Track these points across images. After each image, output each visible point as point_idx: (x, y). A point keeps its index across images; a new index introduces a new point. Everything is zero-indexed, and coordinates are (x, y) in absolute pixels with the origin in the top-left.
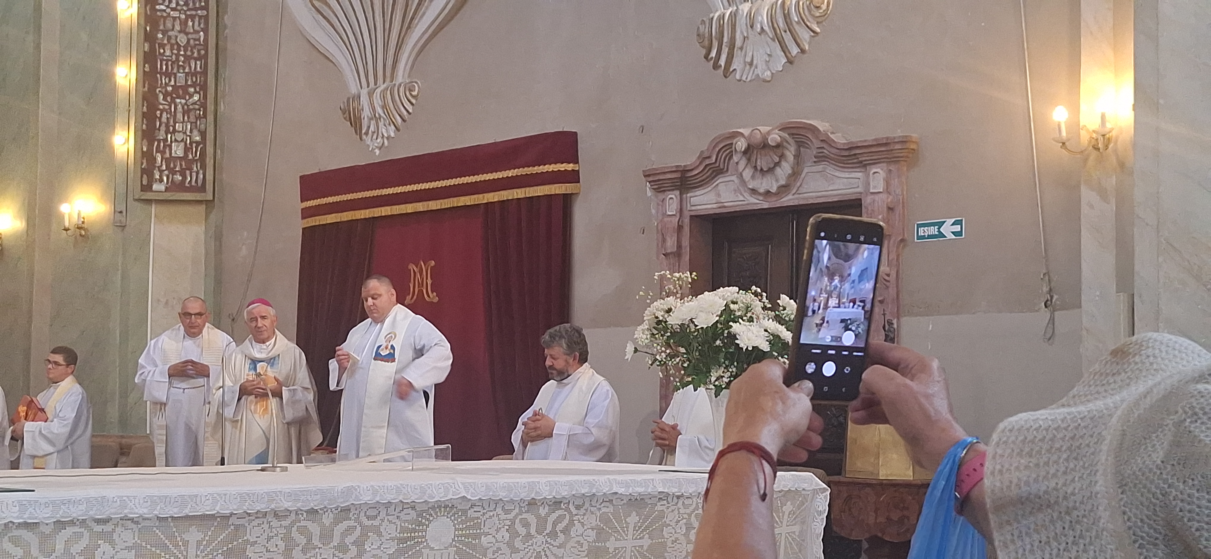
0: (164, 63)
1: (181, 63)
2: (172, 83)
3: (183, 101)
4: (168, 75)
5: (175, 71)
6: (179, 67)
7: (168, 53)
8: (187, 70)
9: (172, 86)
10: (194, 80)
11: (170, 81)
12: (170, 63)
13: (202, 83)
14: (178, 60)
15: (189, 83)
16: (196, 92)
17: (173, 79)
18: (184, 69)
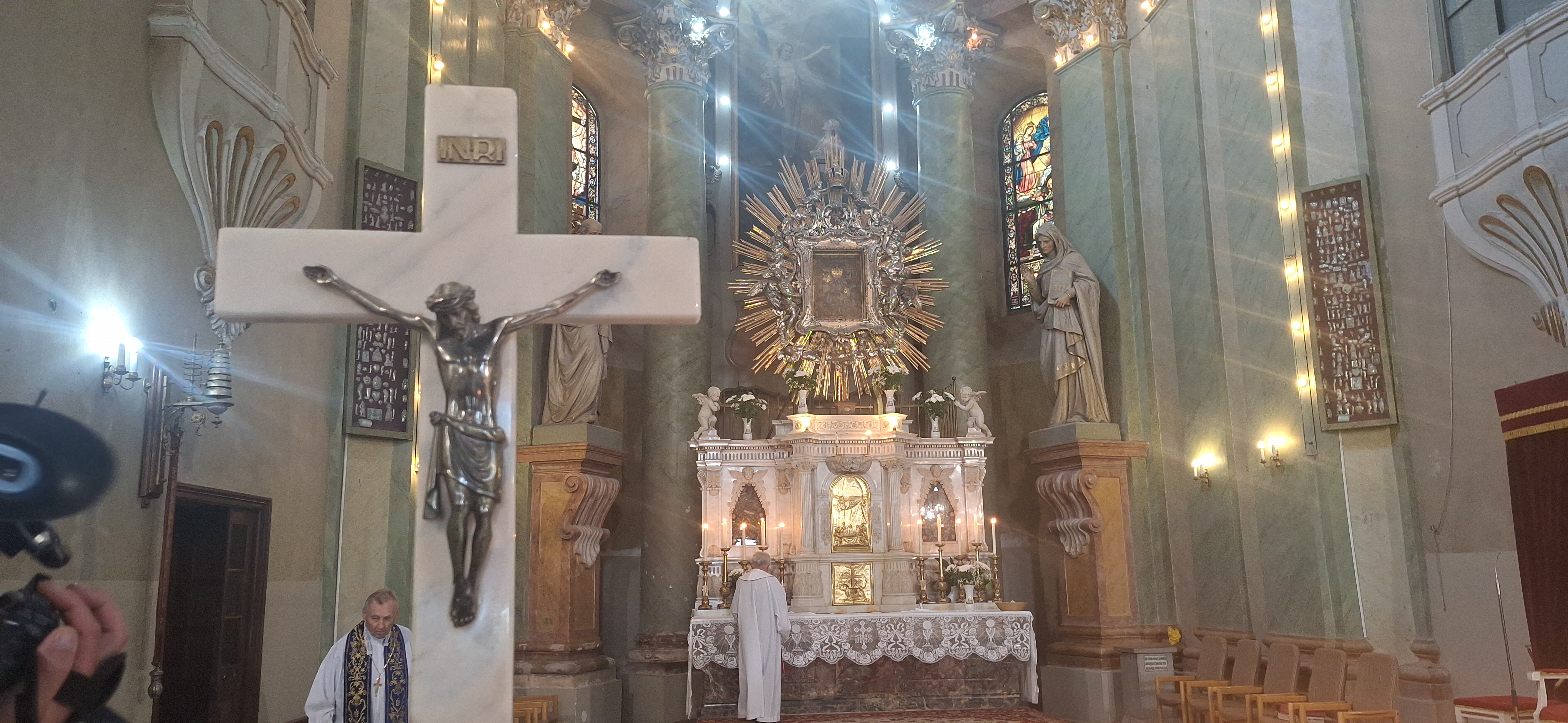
0: (1333, 311)
1: (1348, 309)
2: (1343, 327)
3: (1355, 341)
4: (1337, 321)
5: (1344, 316)
6: (1347, 313)
7: (1335, 303)
8: (1355, 314)
9: (1343, 330)
10: (1363, 321)
11: (1340, 326)
12: (1338, 310)
13: (1371, 323)
14: (1345, 307)
15: (1359, 324)
16: (1366, 331)
17: (1343, 324)
18: (1352, 313)
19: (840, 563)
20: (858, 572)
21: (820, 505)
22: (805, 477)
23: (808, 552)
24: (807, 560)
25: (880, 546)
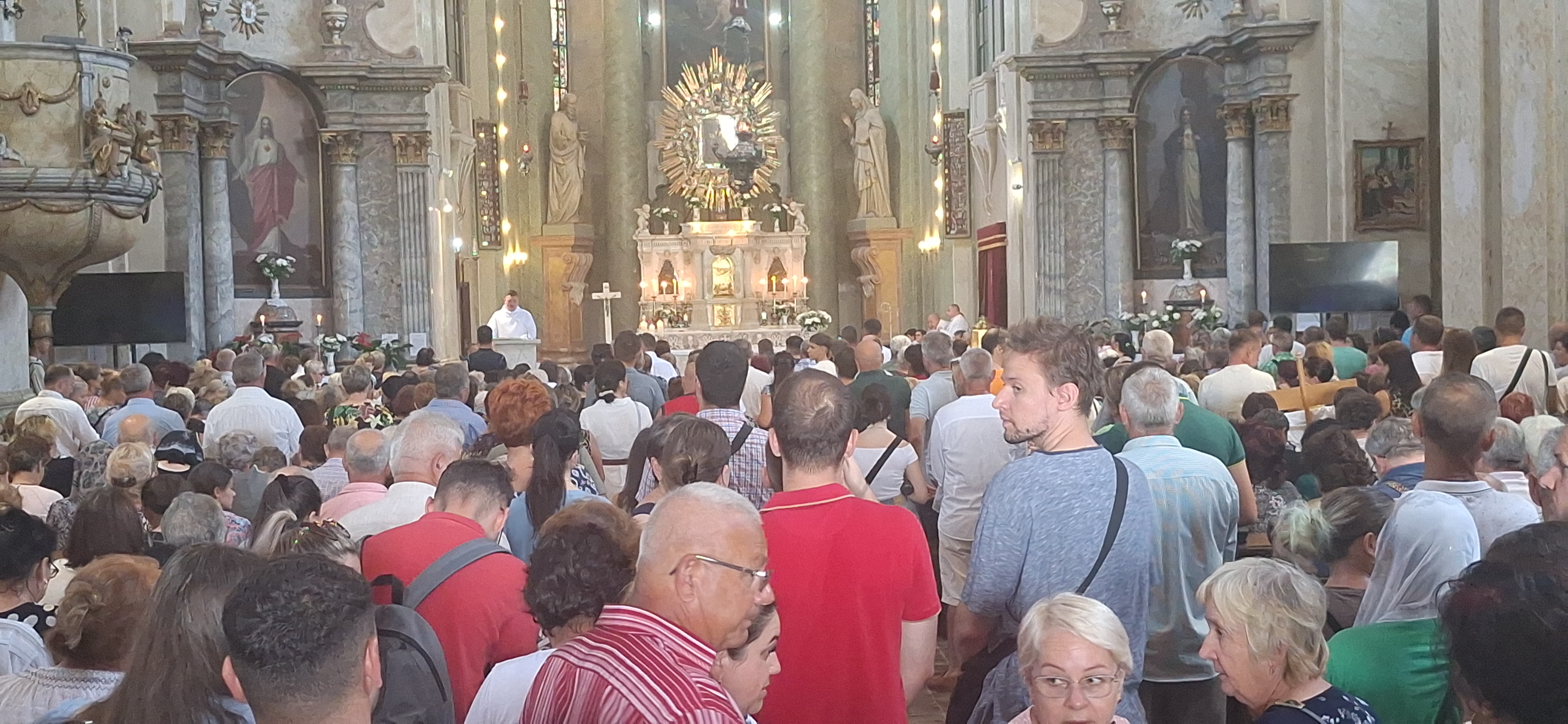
2: (957, 186)
5: (957, 180)
18: (960, 179)
19: (717, 304)
20: (727, 309)
21: (706, 272)
22: (697, 258)
23: (700, 299)
24: (699, 303)
25: (740, 295)
